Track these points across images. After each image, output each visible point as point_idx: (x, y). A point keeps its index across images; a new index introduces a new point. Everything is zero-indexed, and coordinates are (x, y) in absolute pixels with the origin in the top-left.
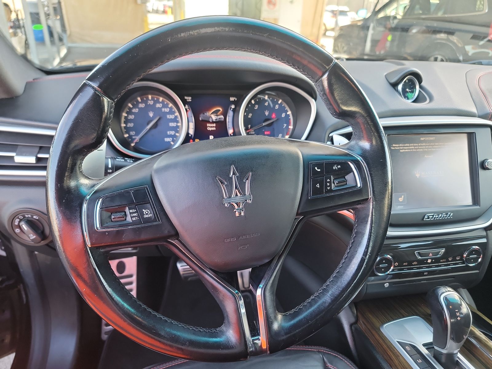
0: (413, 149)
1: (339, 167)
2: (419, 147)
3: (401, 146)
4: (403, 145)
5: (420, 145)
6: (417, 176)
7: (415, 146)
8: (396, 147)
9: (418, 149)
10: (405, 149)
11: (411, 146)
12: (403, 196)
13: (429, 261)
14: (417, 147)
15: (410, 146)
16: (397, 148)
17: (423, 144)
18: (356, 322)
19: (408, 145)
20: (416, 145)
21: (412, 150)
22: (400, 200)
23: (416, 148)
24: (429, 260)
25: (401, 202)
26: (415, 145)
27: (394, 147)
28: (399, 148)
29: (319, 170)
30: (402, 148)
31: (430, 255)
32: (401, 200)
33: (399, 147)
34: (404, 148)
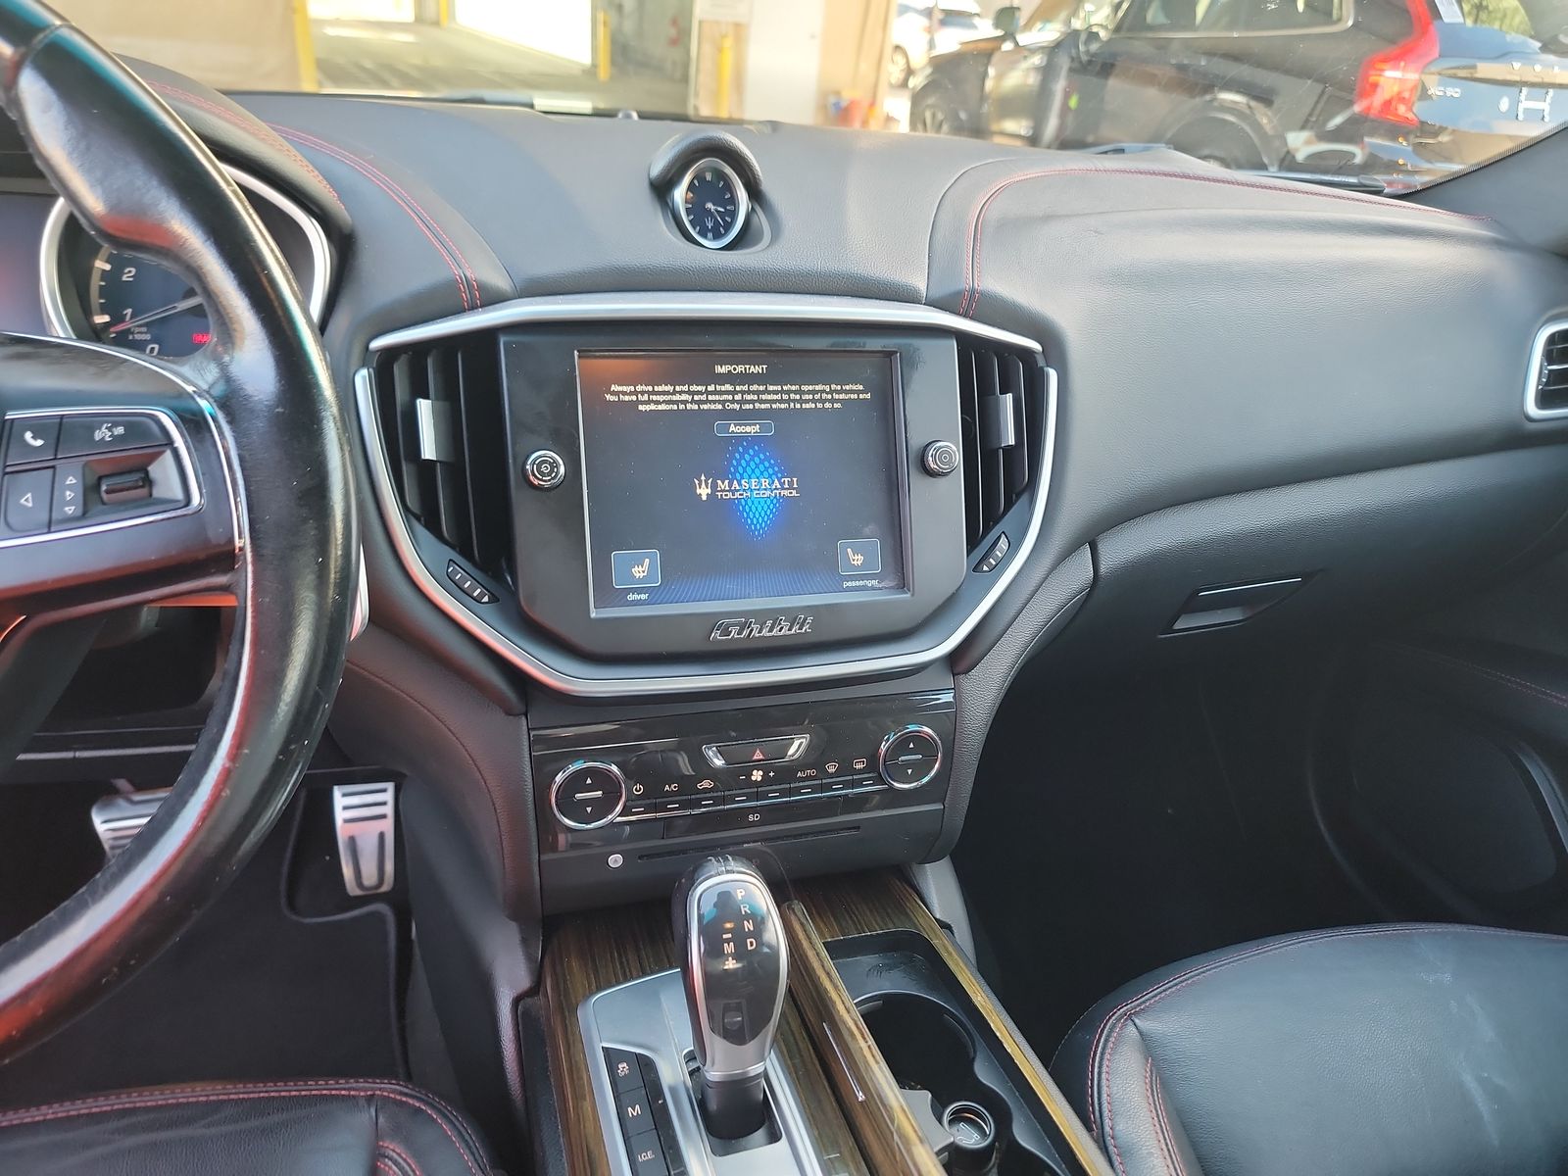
0: (685, 402)
1: (120, 430)
2: (710, 398)
3: (643, 393)
4: (650, 388)
5: (711, 388)
6: (700, 494)
7: (693, 393)
8: (624, 393)
9: (707, 401)
10: (657, 403)
11: (681, 393)
12: (647, 560)
13: (757, 776)
14: (704, 397)
15: (675, 393)
16: (627, 398)
17: (723, 388)
18: (535, 990)
19: (669, 388)
20: (699, 388)
21: (682, 407)
22: (637, 575)
23: (696, 398)
24: (755, 772)
25: (640, 580)
26: (694, 388)
27: (617, 393)
28: (634, 398)
29: (39, 443)
30: (646, 397)
31: (755, 758)
32: (642, 575)
33: (636, 393)
34: (654, 398)
